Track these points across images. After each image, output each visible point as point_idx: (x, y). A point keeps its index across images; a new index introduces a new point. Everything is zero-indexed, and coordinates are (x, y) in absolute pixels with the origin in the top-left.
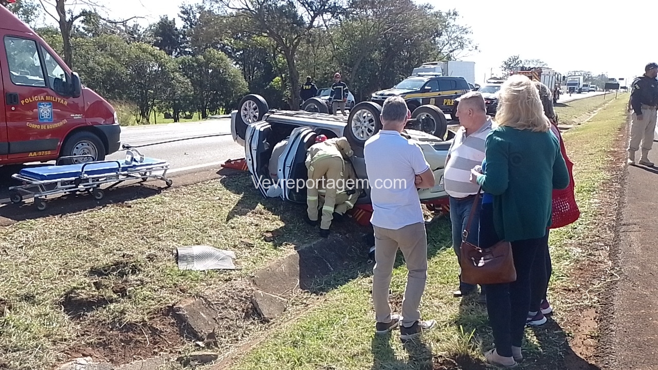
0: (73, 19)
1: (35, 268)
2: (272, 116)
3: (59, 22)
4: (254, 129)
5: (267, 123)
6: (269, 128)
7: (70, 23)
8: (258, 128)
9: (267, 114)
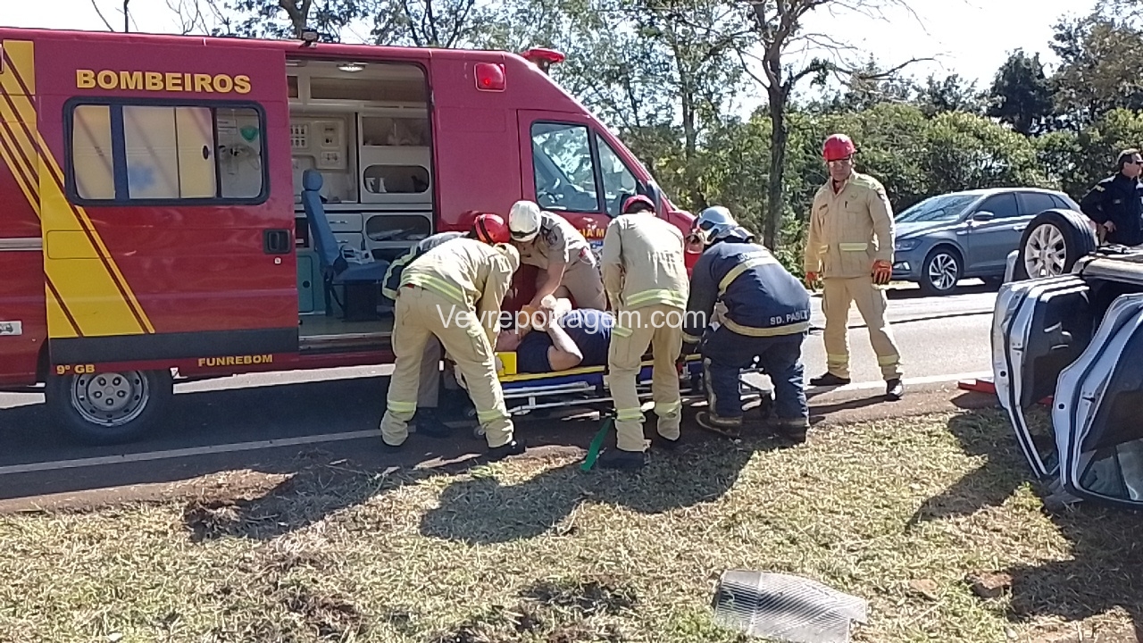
0: (792, 79)
1: (448, 559)
2: (1099, 262)
3: (768, 89)
4: (1024, 295)
5: (1080, 282)
6: (1079, 292)
7: (787, 88)
8: (1034, 295)
9: (1086, 259)
